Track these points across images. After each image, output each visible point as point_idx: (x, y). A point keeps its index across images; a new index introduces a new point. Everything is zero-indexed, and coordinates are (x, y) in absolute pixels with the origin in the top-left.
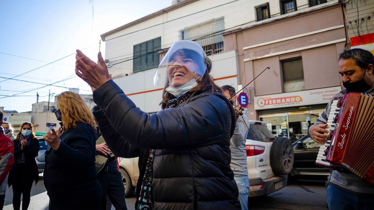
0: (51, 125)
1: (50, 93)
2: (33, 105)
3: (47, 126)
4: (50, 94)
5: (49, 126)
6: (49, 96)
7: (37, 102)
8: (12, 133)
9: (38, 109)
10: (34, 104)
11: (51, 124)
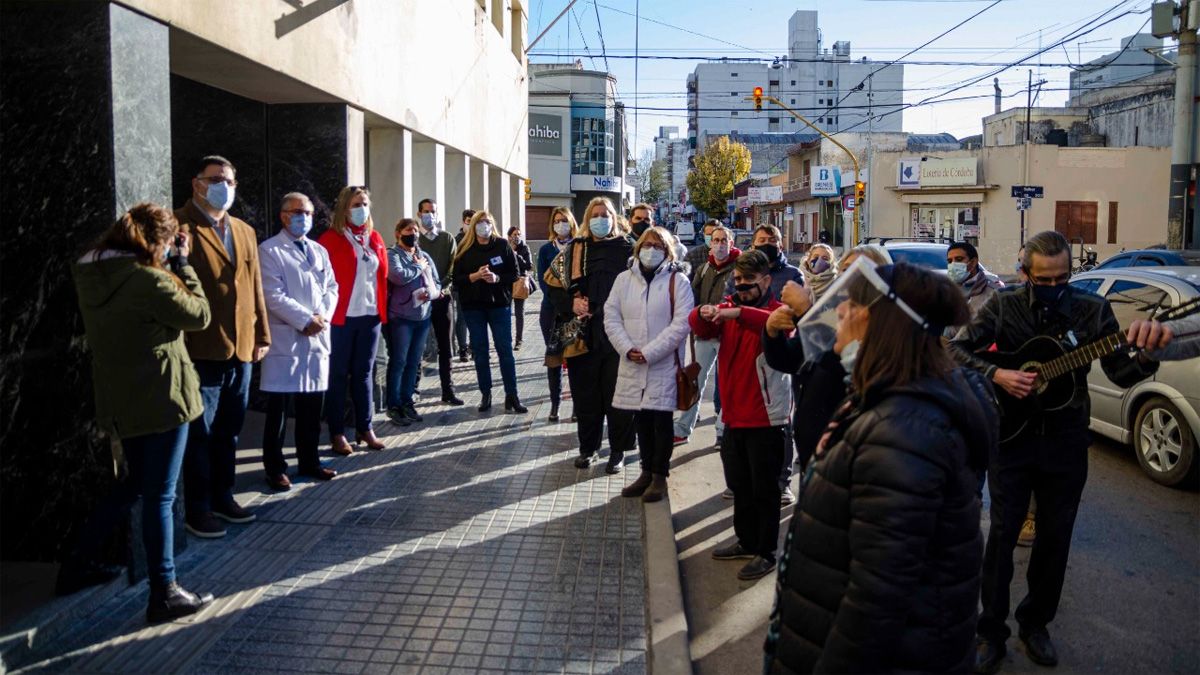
0: (1026, 192)
1: (1030, 82)
2: (984, 120)
3: (1013, 195)
4: (1030, 86)
5: (1019, 195)
6: (1030, 91)
7: (998, 112)
8: (835, 271)
9: (1000, 133)
10: (988, 118)
11: (1025, 189)
